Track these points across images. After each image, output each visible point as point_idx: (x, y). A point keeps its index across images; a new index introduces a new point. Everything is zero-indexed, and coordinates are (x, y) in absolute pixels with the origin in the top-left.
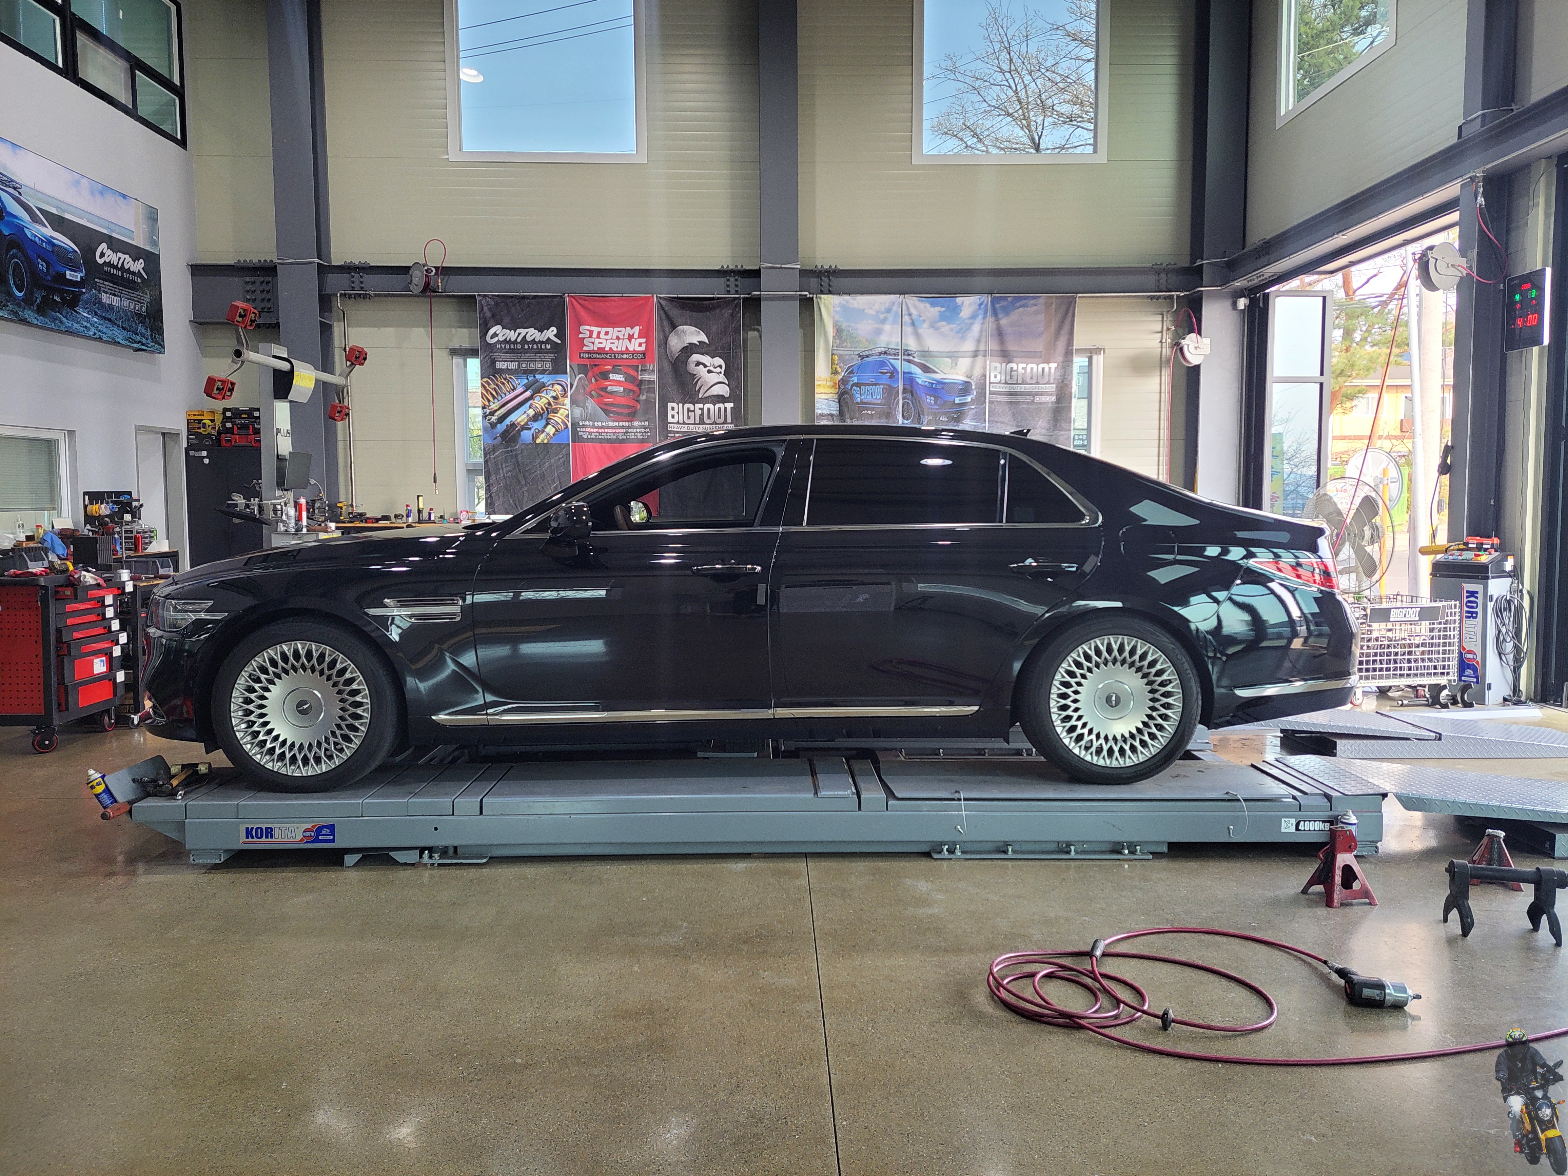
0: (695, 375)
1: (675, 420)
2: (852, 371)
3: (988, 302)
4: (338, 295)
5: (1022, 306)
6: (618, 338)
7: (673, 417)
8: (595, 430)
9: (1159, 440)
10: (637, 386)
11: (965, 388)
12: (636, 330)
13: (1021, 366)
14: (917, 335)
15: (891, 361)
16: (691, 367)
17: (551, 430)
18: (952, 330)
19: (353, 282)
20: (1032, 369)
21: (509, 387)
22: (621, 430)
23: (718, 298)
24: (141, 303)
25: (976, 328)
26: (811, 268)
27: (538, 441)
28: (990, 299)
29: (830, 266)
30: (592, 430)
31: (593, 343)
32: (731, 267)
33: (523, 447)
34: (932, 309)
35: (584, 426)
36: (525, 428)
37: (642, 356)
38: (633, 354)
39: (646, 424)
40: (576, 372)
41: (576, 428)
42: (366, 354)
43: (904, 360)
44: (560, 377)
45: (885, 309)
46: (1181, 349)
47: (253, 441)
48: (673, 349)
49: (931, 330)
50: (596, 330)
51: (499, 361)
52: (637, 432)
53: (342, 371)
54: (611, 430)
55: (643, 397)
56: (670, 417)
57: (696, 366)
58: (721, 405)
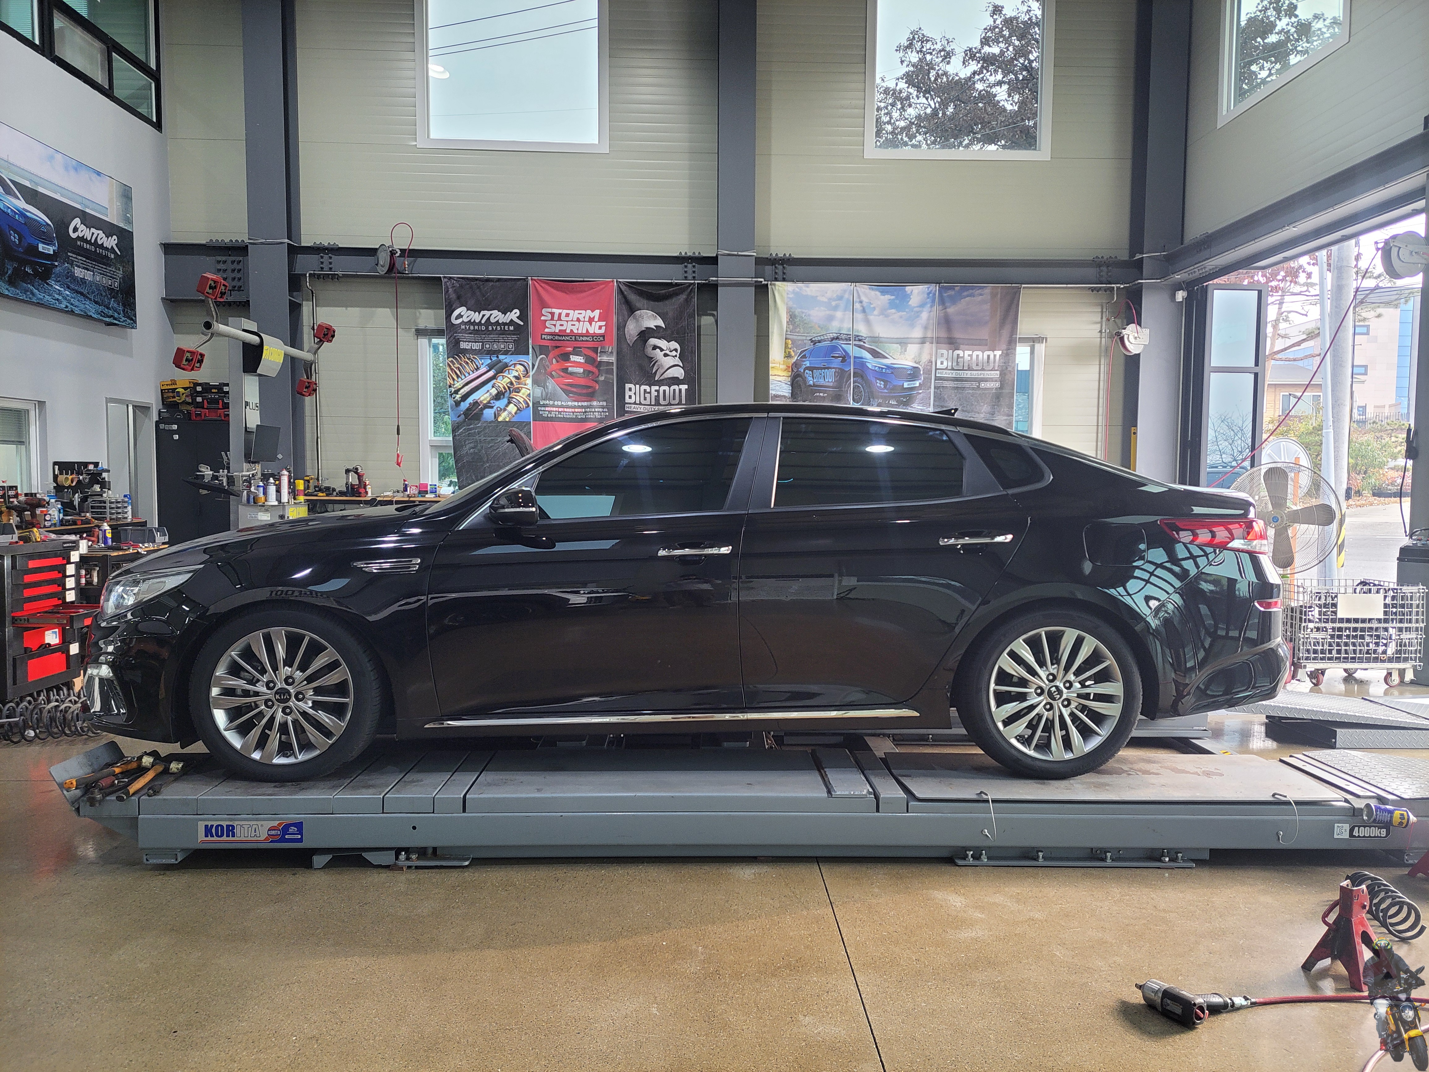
0: (652, 358)
1: (633, 400)
2: (805, 355)
3: (936, 291)
4: (308, 275)
5: (968, 296)
6: (578, 320)
7: (630, 397)
8: (554, 409)
9: (1098, 426)
10: (596, 367)
11: (914, 374)
12: (597, 312)
13: (967, 353)
14: (867, 322)
15: (843, 345)
16: (649, 351)
17: (512, 409)
18: (901, 317)
19: (322, 263)
20: (977, 356)
21: (472, 366)
22: (579, 410)
23: (677, 284)
24: (115, 278)
25: (924, 315)
26: (767, 256)
27: (500, 419)
28: (938, 288)
29: (785, 255)
30: (552, 409)
31: (555, 325)
32: (689, 254)
33: (485, 425)
34: (883, 297)
35: (544, 406)
36: (488, 406)
37: (602, 339)
38: (593, 337)
39: (605, 404)
40: (538, 353)
41: (537, 407)
42: (334, 332)
43: (855, 345)
44: (522, 358)
45: (837, 296)
46: (1122, 339)
47: (223, 415)
48: (632, 332)
49: (881, 316)
50: (557, 311)
51: (463, 341)
52: (596, 412)
53: (311, 347)
54: (571, 410)
55: (602, 378)
56: (627, 397)
57: (653, 349)
58: (676, 387)
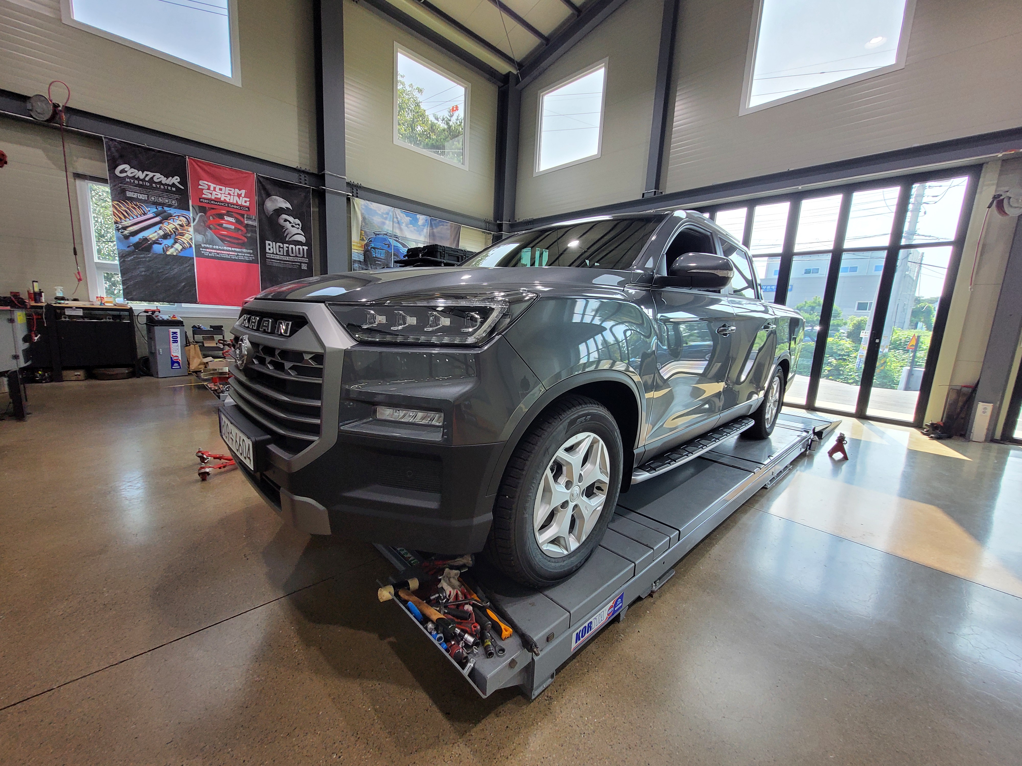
0: (284, 226)
1: (271, 251)
5: (441, 224)
6: (230, 194)
7: (269, 249)
8: (214, 251)
10: (244, 227)
12: (243, 192)
14: (401, 229)
15: (387, 239)
17: (178, 247)
18: (415, 229)
22: (233, 253)
23: (297, 185)
25: (425, 230)
26: (350, 181)
27: (168, 253)
29: (359, 184)
30: (211, 251)
31: (210, 194)
32: (303, 169)
33: (155, 256)
34: (406, 218)
35: (205, 248)
36: (156, 243)
37: (247, 209)
38: (241, 207)
39: (251, 251)
40: (198, 211)
41: (199, 248)
43: (394, 240)
44: (184, 212)
45: (385, 212)
49: (407, 227)
50: (212, 186)
51: (130, 191)
54: (226, 252)
55: (249, 235)
56: (267, 249)
57: (284, 221)
58: (300, 247)
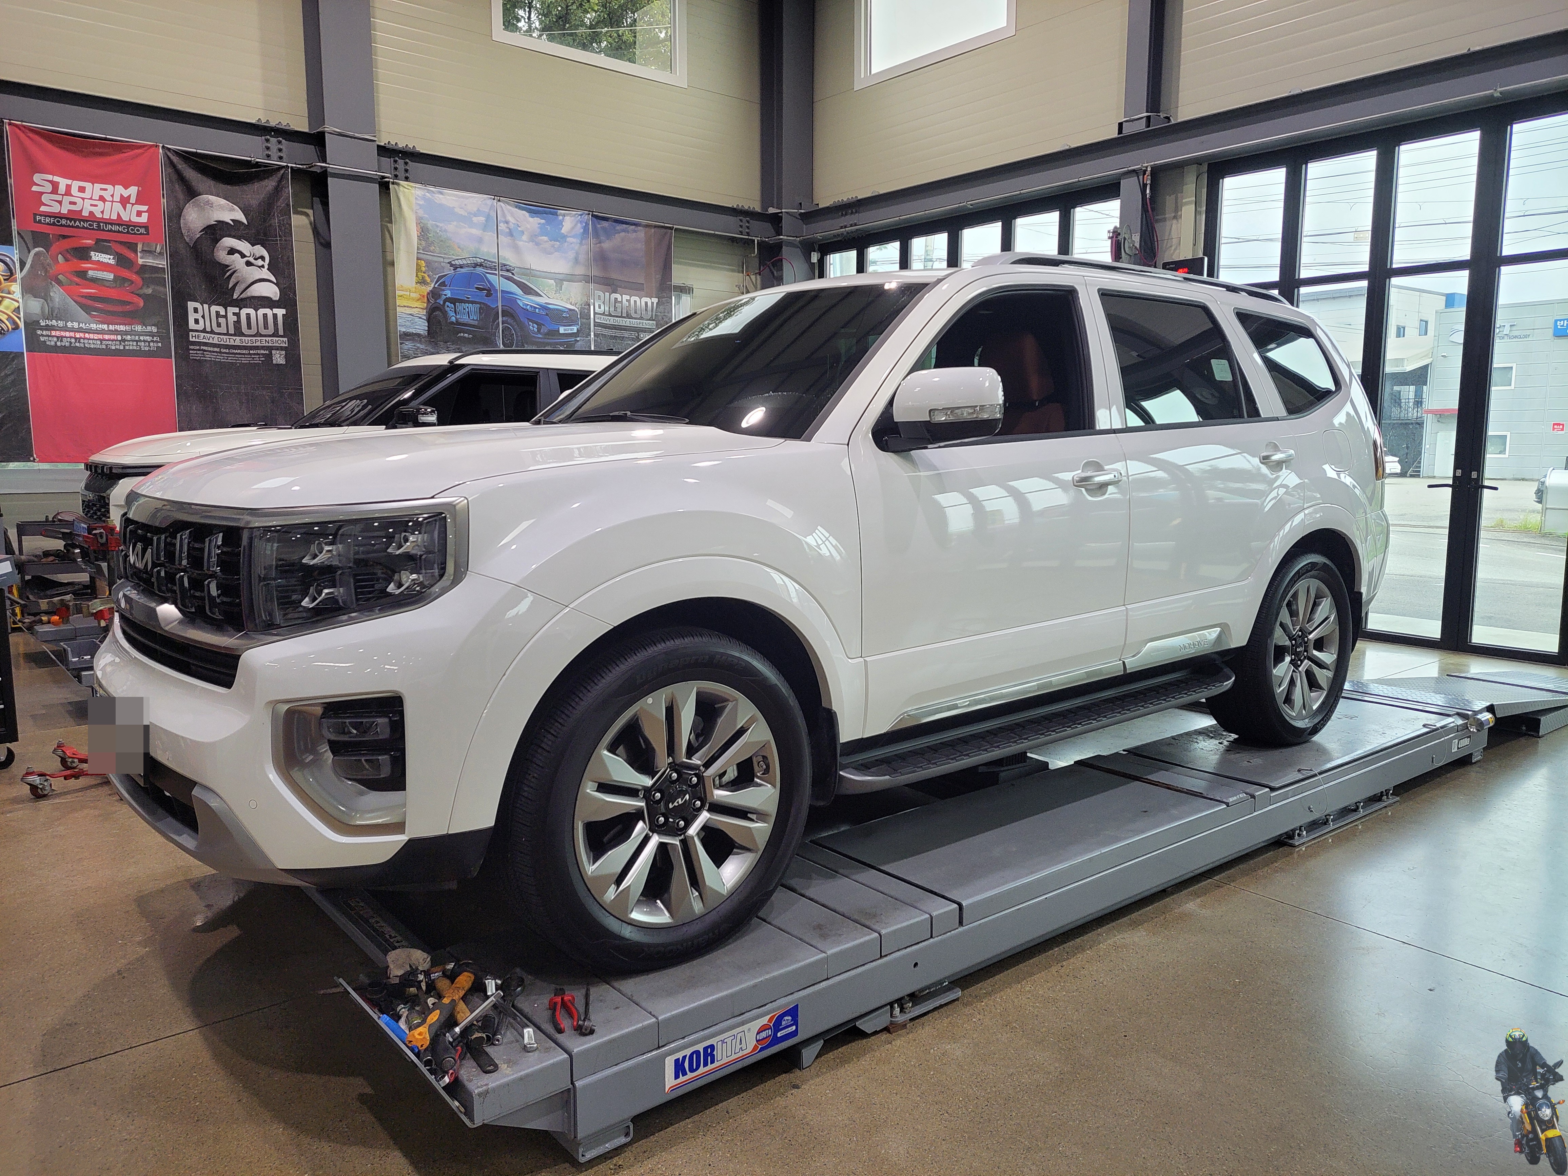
0: (228, 266)
1: (200, 327)
2: (444, 282)
3: (588, 221)
6: (102, 199)
7: (196, 322)
8: (66, 334)
10: (136, 273)
11: (568, 317)
12: (133, 191)
13: (626, 297)
14: (516, 249)
15: (488, 275)
16: (222, 256)
18: (553, 246)
20: (635, 302)
22: (112, 337)
23: (255, 163)
26: (384, 144)
28: (591, 216)
29: (408, 146)
31: (59, 203)
32: (271, 123)
34: (531, 219)
35: (47, 327)
37: (142, 231)
38: (128, 226)
39: (154, 329)
40: (30, 245)
41: (34, 330)
43: (502, 276)
44: (2, 250)
45: (478, 210)
48: (192, 226)
50: (63, 183)
52: (140, 341)
54: (96, 336)
55: (149, 291)
56: (191, 322)
57: (228, 254)
58: (268, 311)
